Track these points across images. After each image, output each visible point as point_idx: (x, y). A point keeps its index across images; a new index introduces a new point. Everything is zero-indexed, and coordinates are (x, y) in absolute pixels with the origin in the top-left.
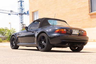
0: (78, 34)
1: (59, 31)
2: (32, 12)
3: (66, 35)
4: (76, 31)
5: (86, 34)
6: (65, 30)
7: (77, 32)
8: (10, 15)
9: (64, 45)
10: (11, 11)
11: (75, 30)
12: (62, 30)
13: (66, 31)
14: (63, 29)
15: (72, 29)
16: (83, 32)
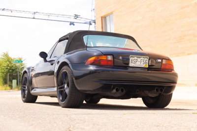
0: (147, 66)
1: (95, 60)
2: (102, 17)
3: (113, 68)
4: (139, 59)
5: (172, 65)
6: (110, 58)
7: (142, 63)
8: (74, 25)
9: (108, 94)
10: (76, 15)
11: (138, 57)
12: (104, 58)
13: (112, 59)
14: (104, 56)
15: (129, 56)
16: (160, 61)
